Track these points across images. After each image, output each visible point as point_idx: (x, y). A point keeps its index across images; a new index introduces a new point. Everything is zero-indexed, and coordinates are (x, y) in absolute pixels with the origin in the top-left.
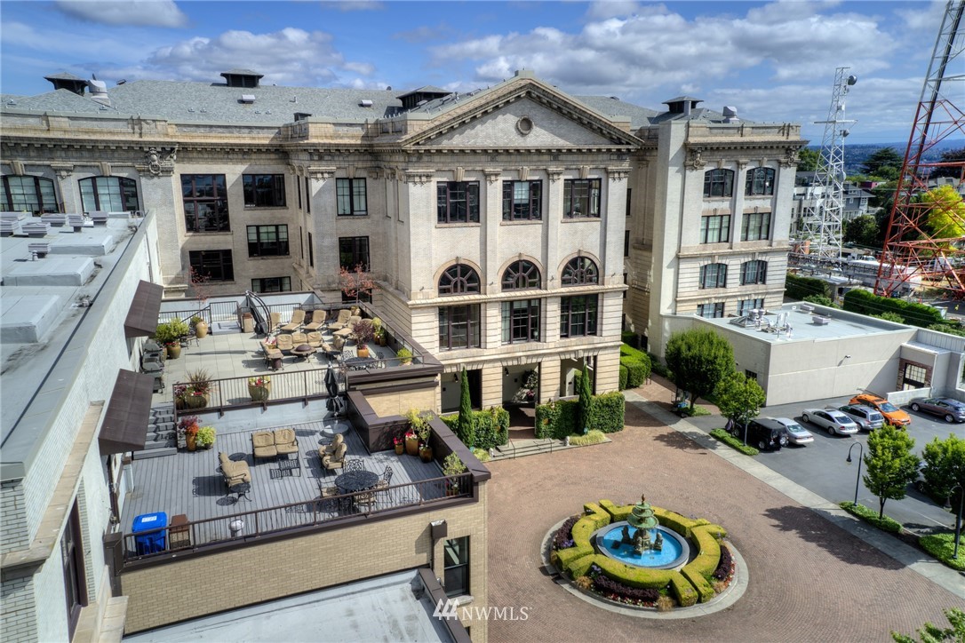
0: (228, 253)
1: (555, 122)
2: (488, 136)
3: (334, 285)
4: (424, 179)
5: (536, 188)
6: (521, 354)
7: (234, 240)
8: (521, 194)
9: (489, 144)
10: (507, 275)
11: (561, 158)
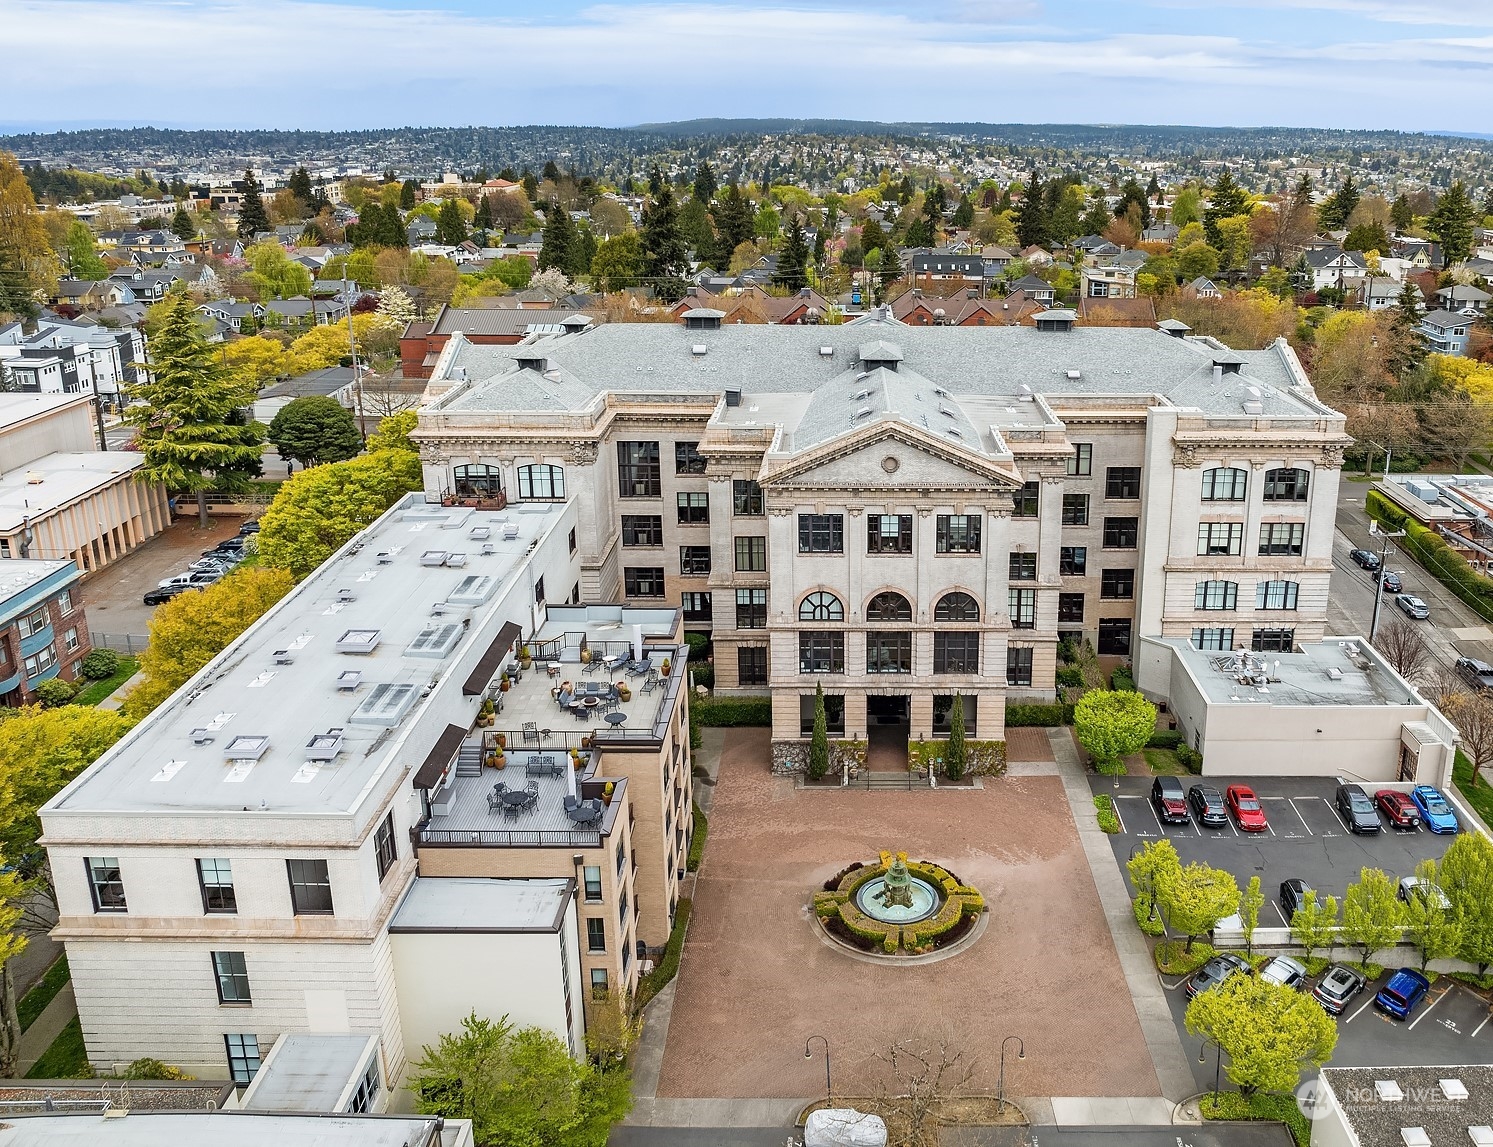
0: (658, 518)
1: (924, 461)
2: (850, 474)
3: (727, 583)
4: (783, 512)
5: (905, 523)
6: (887, 685)
7: (664, 507)
8: (889, 528)
9: (852, 480)
10: (872, 606)
11: (931, 495)
